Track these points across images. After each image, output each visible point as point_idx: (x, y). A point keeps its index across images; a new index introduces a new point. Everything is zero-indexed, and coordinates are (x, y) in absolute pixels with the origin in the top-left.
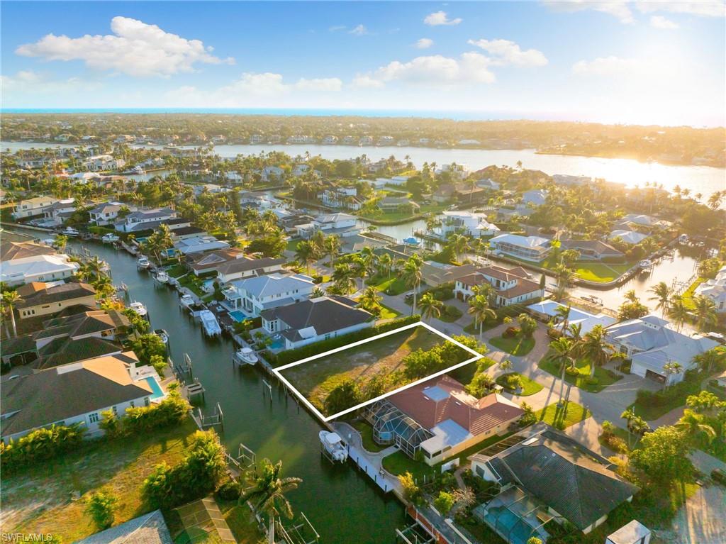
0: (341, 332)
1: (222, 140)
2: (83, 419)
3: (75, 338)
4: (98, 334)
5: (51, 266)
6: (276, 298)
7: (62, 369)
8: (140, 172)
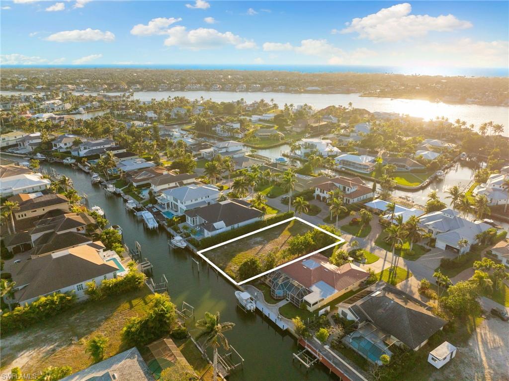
0: (241, 224)
1: (138, 88)
2: (73, 289)
3: (59, 233)
4: (74, 230)
6: (194, 202)
7: (55, 255)
8: (82, 112)
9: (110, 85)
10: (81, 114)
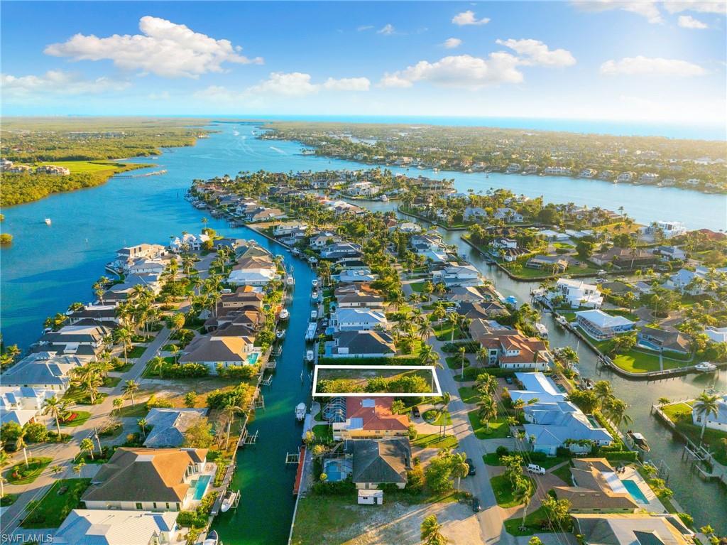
0: (366, 355)
2: (211, 364)
3: (234, 324)
4: (245, 325)
5: (262, 277)
6: (351, 325)
7: (214, 339)
8: (384, 200)
9: (450, 160)
10: (382, 201)
